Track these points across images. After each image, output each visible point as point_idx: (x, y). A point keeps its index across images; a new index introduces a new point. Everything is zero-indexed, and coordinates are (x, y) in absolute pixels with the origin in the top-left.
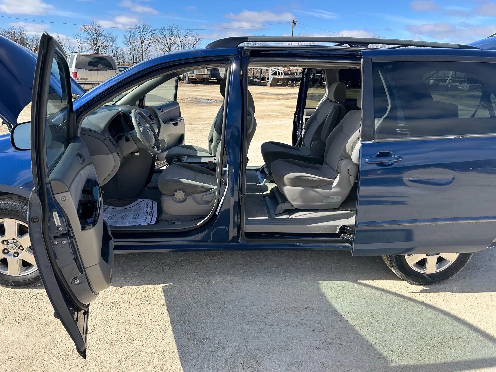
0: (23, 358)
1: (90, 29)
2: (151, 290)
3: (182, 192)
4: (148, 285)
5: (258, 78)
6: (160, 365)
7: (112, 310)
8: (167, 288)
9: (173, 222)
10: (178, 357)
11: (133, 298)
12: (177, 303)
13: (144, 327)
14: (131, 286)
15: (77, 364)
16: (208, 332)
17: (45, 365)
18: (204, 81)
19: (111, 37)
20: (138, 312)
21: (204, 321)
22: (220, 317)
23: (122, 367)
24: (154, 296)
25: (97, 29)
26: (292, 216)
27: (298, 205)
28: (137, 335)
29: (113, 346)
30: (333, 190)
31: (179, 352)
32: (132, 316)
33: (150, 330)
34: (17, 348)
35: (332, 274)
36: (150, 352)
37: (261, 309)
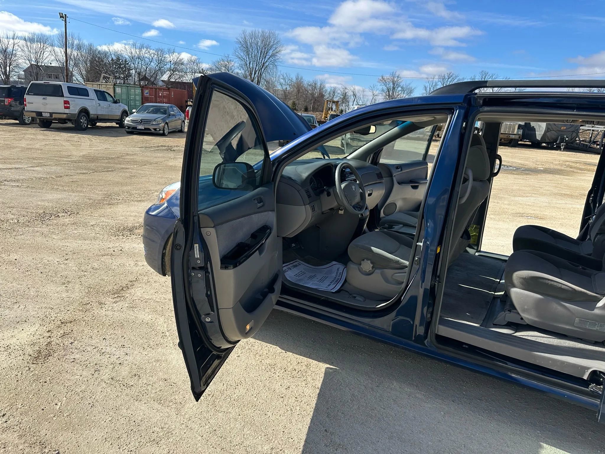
0: (174, 384)
1: (388, 80)
2: (314, 366)
3: (370, 263)
4: (313, 359)
5: (598, 143)
6: (279, 450)
7: (265, 372)
8: (331, 371)
9: (355, 295)
10: (301, 450)
11: (291, 367)
12: (333, 392)
13: (285, 402)
14: (296, 354)
15: (209, 409)
16: (349, 439)
17: (185, 398)
18: (510, 143)
19: (409, 88)
20: (288, 384)
21: (350, 425)
22: (372, 429)
23: (243, 432)
24: (313, 374)
25: (396, 80)
26: (518, 334)
27: (531, 319)
28: (274, 407)
29: (247, 408)
30: (596, 311)
31: (304, 446)
32: (281, 386)
33: (289, 408)
34: (174, 373)
35: (572, 442)
36: (277, 431)
37: (430, 443)
